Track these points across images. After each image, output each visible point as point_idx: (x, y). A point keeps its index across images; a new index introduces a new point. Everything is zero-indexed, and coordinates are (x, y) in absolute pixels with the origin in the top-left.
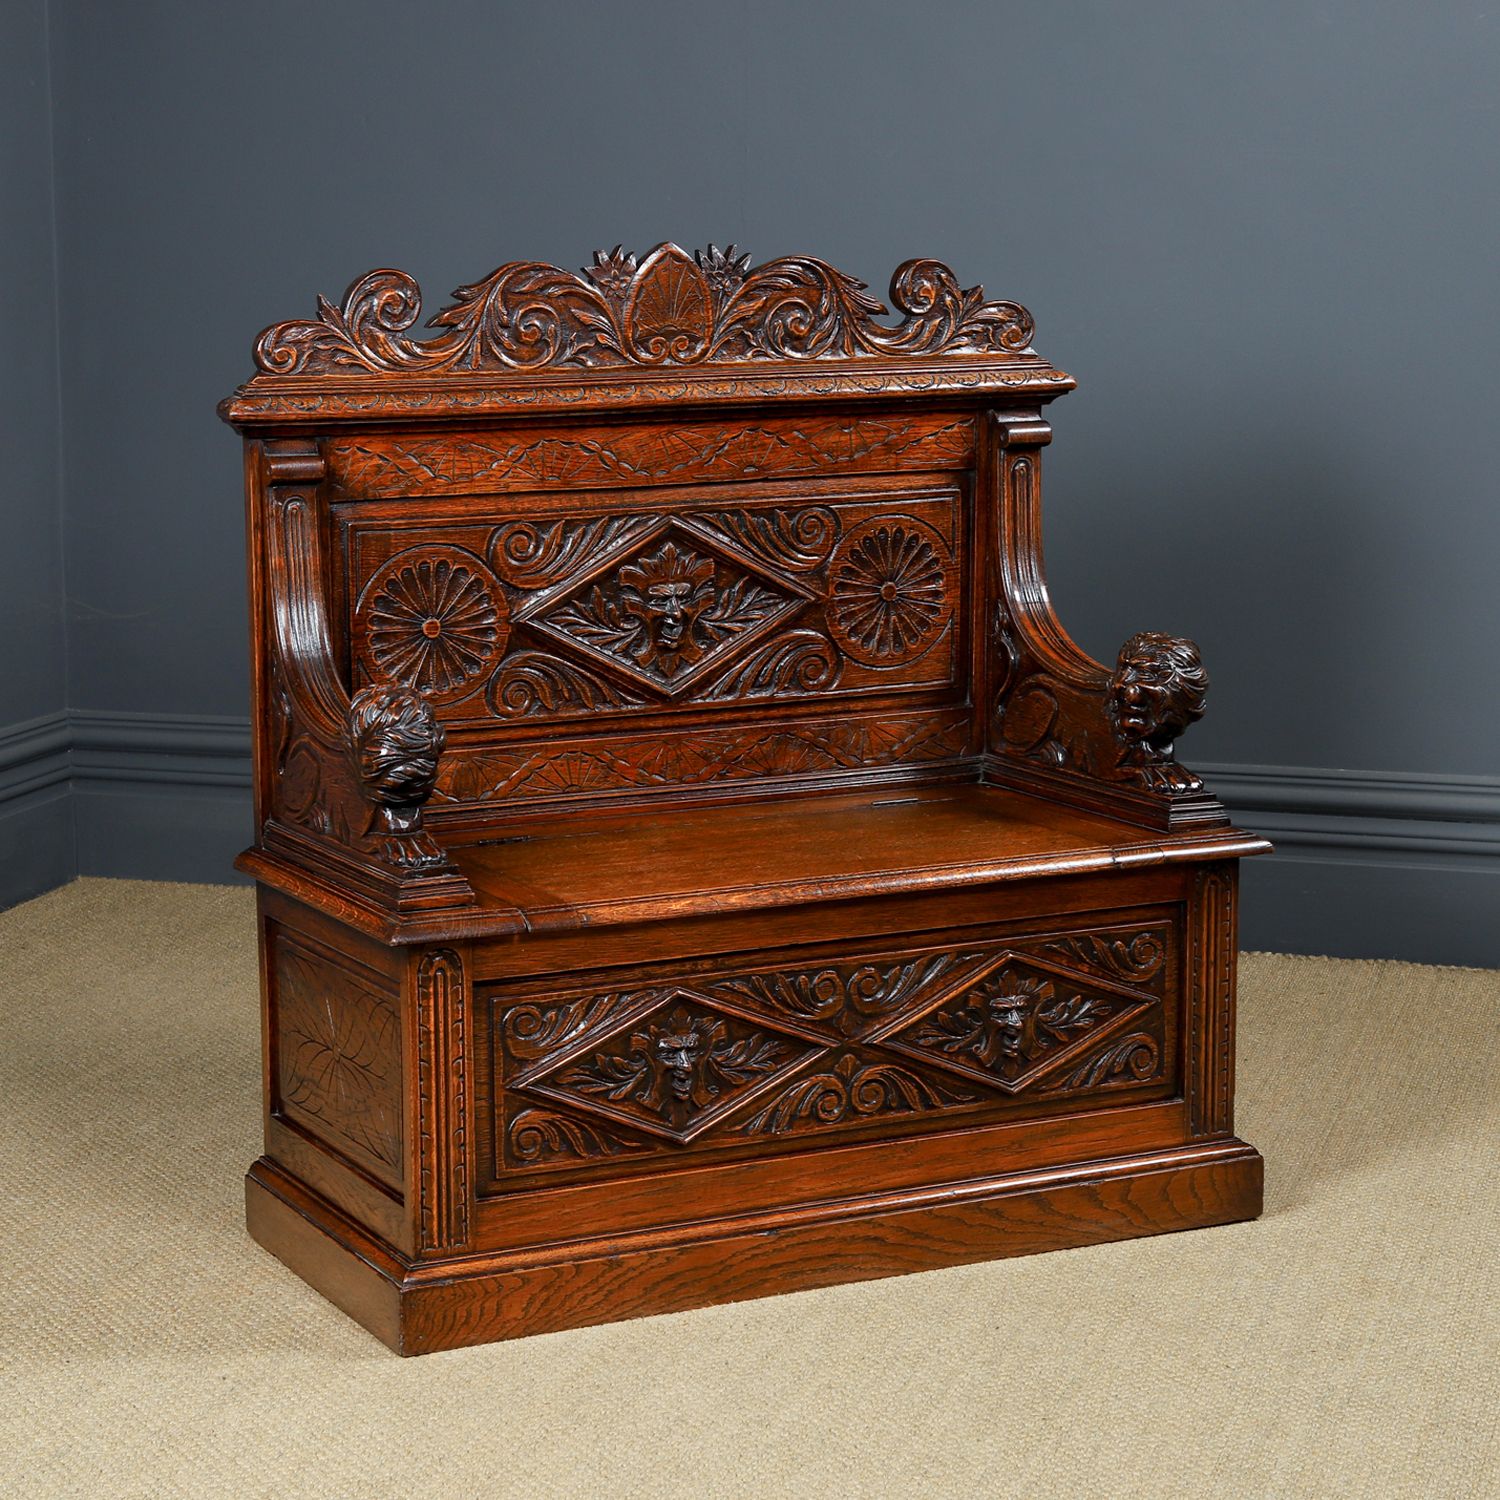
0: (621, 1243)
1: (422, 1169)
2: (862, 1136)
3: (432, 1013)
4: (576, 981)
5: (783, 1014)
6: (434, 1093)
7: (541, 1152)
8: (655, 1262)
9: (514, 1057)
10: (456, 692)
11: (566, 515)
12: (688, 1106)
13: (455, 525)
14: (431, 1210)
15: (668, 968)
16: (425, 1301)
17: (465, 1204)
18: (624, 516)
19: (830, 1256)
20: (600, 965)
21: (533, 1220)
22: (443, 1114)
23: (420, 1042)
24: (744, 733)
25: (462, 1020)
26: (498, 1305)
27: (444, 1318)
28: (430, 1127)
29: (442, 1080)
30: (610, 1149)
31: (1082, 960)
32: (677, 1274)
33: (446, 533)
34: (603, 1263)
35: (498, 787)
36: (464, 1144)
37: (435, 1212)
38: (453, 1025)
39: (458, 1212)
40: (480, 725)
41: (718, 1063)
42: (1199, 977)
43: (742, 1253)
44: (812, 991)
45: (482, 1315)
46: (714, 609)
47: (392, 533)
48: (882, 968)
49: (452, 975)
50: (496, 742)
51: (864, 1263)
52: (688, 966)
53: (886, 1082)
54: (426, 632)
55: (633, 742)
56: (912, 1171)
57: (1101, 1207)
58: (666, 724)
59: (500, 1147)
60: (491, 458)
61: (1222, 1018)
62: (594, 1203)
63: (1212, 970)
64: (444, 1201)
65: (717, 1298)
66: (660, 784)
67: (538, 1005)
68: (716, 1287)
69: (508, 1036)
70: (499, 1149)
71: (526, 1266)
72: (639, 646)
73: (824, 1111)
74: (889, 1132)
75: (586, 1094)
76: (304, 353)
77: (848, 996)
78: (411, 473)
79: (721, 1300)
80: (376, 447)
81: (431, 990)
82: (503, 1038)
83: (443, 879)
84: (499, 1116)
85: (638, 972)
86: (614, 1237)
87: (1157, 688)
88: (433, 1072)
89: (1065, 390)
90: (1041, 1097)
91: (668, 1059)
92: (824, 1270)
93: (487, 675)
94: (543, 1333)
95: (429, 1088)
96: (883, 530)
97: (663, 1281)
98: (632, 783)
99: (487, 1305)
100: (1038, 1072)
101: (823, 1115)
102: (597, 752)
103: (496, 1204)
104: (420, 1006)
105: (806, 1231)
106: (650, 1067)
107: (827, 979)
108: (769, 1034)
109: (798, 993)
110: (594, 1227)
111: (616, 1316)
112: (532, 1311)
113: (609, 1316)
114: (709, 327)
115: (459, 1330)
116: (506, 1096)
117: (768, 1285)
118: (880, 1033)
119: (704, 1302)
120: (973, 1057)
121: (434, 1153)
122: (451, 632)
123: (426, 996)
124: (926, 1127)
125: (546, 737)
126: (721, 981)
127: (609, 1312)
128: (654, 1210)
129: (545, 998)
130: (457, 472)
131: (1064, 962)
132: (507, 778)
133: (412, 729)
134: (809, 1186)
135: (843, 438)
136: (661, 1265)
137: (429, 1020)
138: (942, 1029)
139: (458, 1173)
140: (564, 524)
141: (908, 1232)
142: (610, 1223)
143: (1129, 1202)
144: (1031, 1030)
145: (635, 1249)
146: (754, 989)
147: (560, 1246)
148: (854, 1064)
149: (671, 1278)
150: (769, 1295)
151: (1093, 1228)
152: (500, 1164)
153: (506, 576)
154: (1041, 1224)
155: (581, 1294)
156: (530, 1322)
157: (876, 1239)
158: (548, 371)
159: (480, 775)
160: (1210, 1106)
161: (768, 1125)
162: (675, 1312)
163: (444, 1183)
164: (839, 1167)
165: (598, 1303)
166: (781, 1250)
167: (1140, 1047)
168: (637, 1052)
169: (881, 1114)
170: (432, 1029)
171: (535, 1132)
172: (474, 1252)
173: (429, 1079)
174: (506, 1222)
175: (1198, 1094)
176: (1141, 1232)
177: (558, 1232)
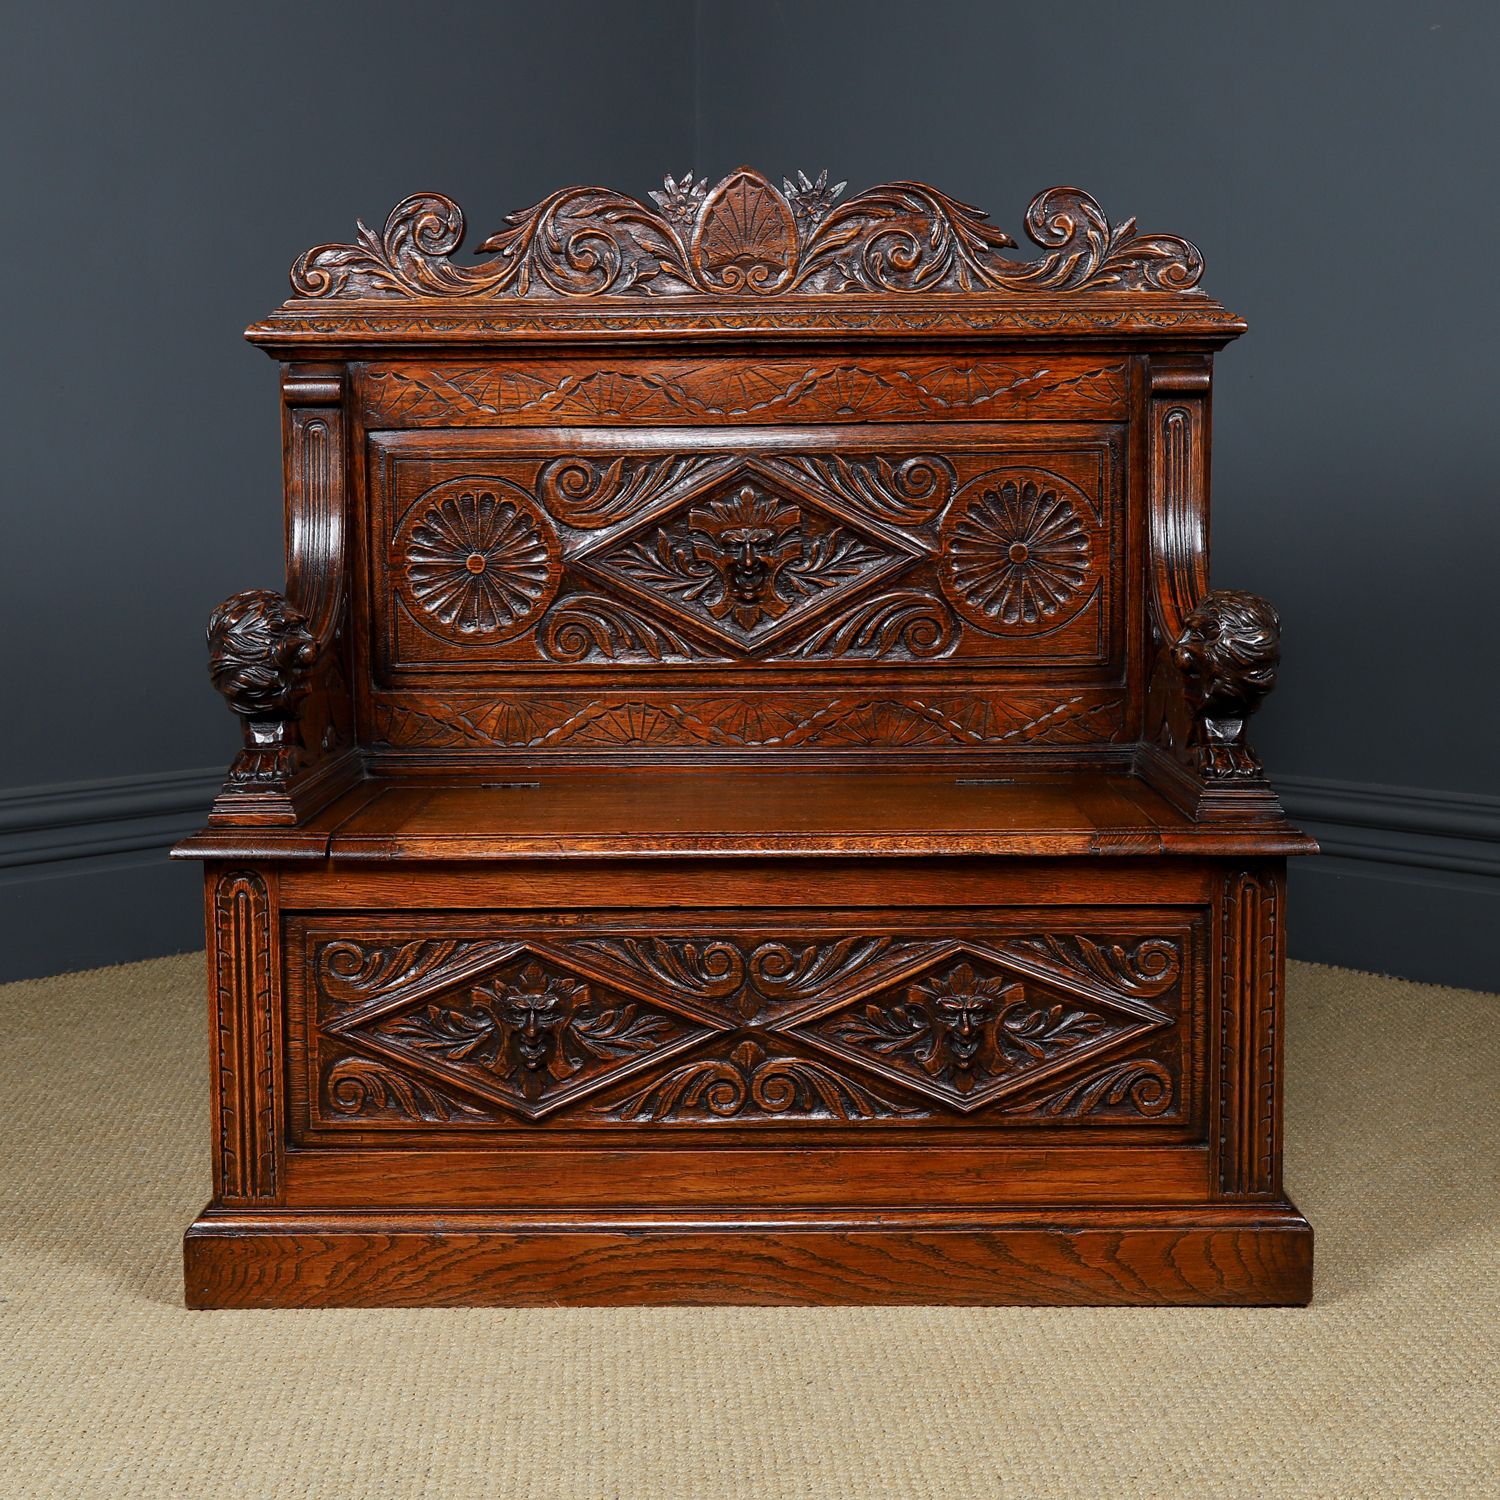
0: (450, 1221)
1: (222, 1108)
2: (767, 1138)
3: (233, 938)
4: (405, 921)
5: (663, 986)
6: (235, 1026)
7: (364, 1106)
8: (486, 1247)
9: (330, 998)
10: (503, 630)
11: (625, 452)
12: (542, 1077)
13: (500, 457)
14: (234, 1153)
15: (521, 918)
16: (211, 1251)
17: (273, 1152)
18: (692, 455)
19: (711, 1270)
20: (432, 907)
21: (352, 1181)
23: (219, 969)
24: (839, 697)
25: (269, 950)
26: (297, 1267)
27: (234, 1273)
28: (232, 1063)
29: (245, 1013)
30: (447, 1113)
31: (1065, 964)
32: (516, 1264)
33: (492, 466)
34: (423, 1239)
35: (550, 733)
36: (271, 1086)
37: (238, 1156)
38: (257, 955)
39: (265, 1160)
40: (529, 667)
41: (580, 1032)
42: (1230, 1002)
43: (598, 1251)
44: (700, 962)
45: (277, 1277)
46: (802, 562)
47: (432, 463)
48: (796, 945)
49: (256, 900)
50: (550, 687)
51: (755, 1285)
52: (545, 919)
53: (796, 1078)
54: (469, 567)
55: (706, 699)
56: (830, 1187)
57: (1078, 1262)
58: (748, 681)
59: (314, 1095)
60: (541, 389)
62: (426, 1172)
63: (1248, 994)
64: (248, 1145)
65: (566, 1299)
66: (737, 745)
67: (359, 943)
68: (565, 1287)
69: (323, 974)
70: (314, 1097)
71: (333, 1230)
72: (712, 596)
73: (716, 1103)
74: (804, 1138)
75: (417, 1048)
76: (338, 276)
77: (747, 973)
78: (452, 402)
79: (570, 1301)
80: (414, 372)
81: (232, 913)
82: (317, 976)
83: (262, 796)
84: (313, 1060)
86: (445, 1213)
87: (1203, 651)
88: (235, 1004)
90: (1003, 1121)
91: (516, 1020)
92: (702, 1286)
93: (537, 615)
94: (349, 1307)
95: (231, 1020)
96: (1009, 485)
97: (499, 1269)
98: (704, 742)
99: (283, 1266)
100: (1000, 1090)
101: (715, 1108)
102: (663, 706)
103: (308, 1157)
104: (218, 929)
106: (496, 1026)
107: (721, 951)
108: (644, 1007)
109: (683, 963)
110: (426, 1198)
111: (440, 1301)
112: (338, 1280)
114: (791, 255)
115: (251, 1288)
116: (321, 1040)
117: (630, 1293)
118: (786, 1022)
119: (549, 1301)
120: (913, 1064)
121: (237, 1093)
122: (498, 569)
123: (226, 919)
124: (853, 1137)
125: (609, 686)
126: (584, 939)
127: (430, 1295)
128: (501, 1189)
129: (367, 936)
130: (503, 402)
131: (1039, 963)
132: (560, 726)
134: (695, 1187)
135: (959, 381)
136: (495, 1251)
137: (230, 946)
138: (871, 1023)
139: (263, 1117)
140: (624, 461)
141: (814, 1257)
142: (447, 1196)
143: (1118, 1261)
144: (993, 1040)
145: (468, 1230)
146: (626, 953)
147: (380, 1214)
148: (756, 1053)
149: (508, 1267)
150: (631, 1305)
151: (1066, 1285)
152: (315, 1114)
153: (557, 512)
154: (994, 1271)
155: (397, 1270)
156: (336, 1292)
157: (770, 1259)
159: (529, 719)
160: (1246, 1159)
161: (645, 1110)
162: (512, 1306)
163: (248, 1126)
164: (735, 1171)
165: (418, 1283)
166: (647, 1255)
167: (1146, 1076)
168: (478, 1008)
169: (790, 1115)
170: (233, 956)
171: (354, 1083)
172: (283, 1206)
173: (230, 1010)
174: (322, 1179)
175: (1229, 1143)
176: (1135, 1300)
177: (382, 1197)
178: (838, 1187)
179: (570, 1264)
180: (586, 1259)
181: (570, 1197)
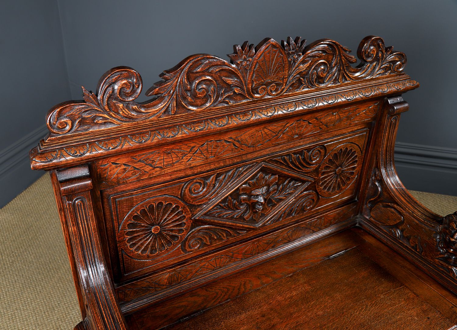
10: (168, 250)
11: (217, 171)
13: (165, 186)
18: (243, 166)
33: (162, 191)
40: (179, 258)
46: (276, 193)
47: (134, 196)
50: (186, 261)
54: (153, 232)
60: (182, 154)
66: (250, 257)
72: (246, 213)
78: (142, 169)
80: (122, 160)
93: (182, 240)
96: (341, 149)
102: (227, 253)
114: (286, 78)
122: (165, 228)
125: (206, 253)
130: (165, 163)
135: (333, 117)
140: (216, 175)
153: (190, 201)
158: (210, 110)
159: (179, 275)
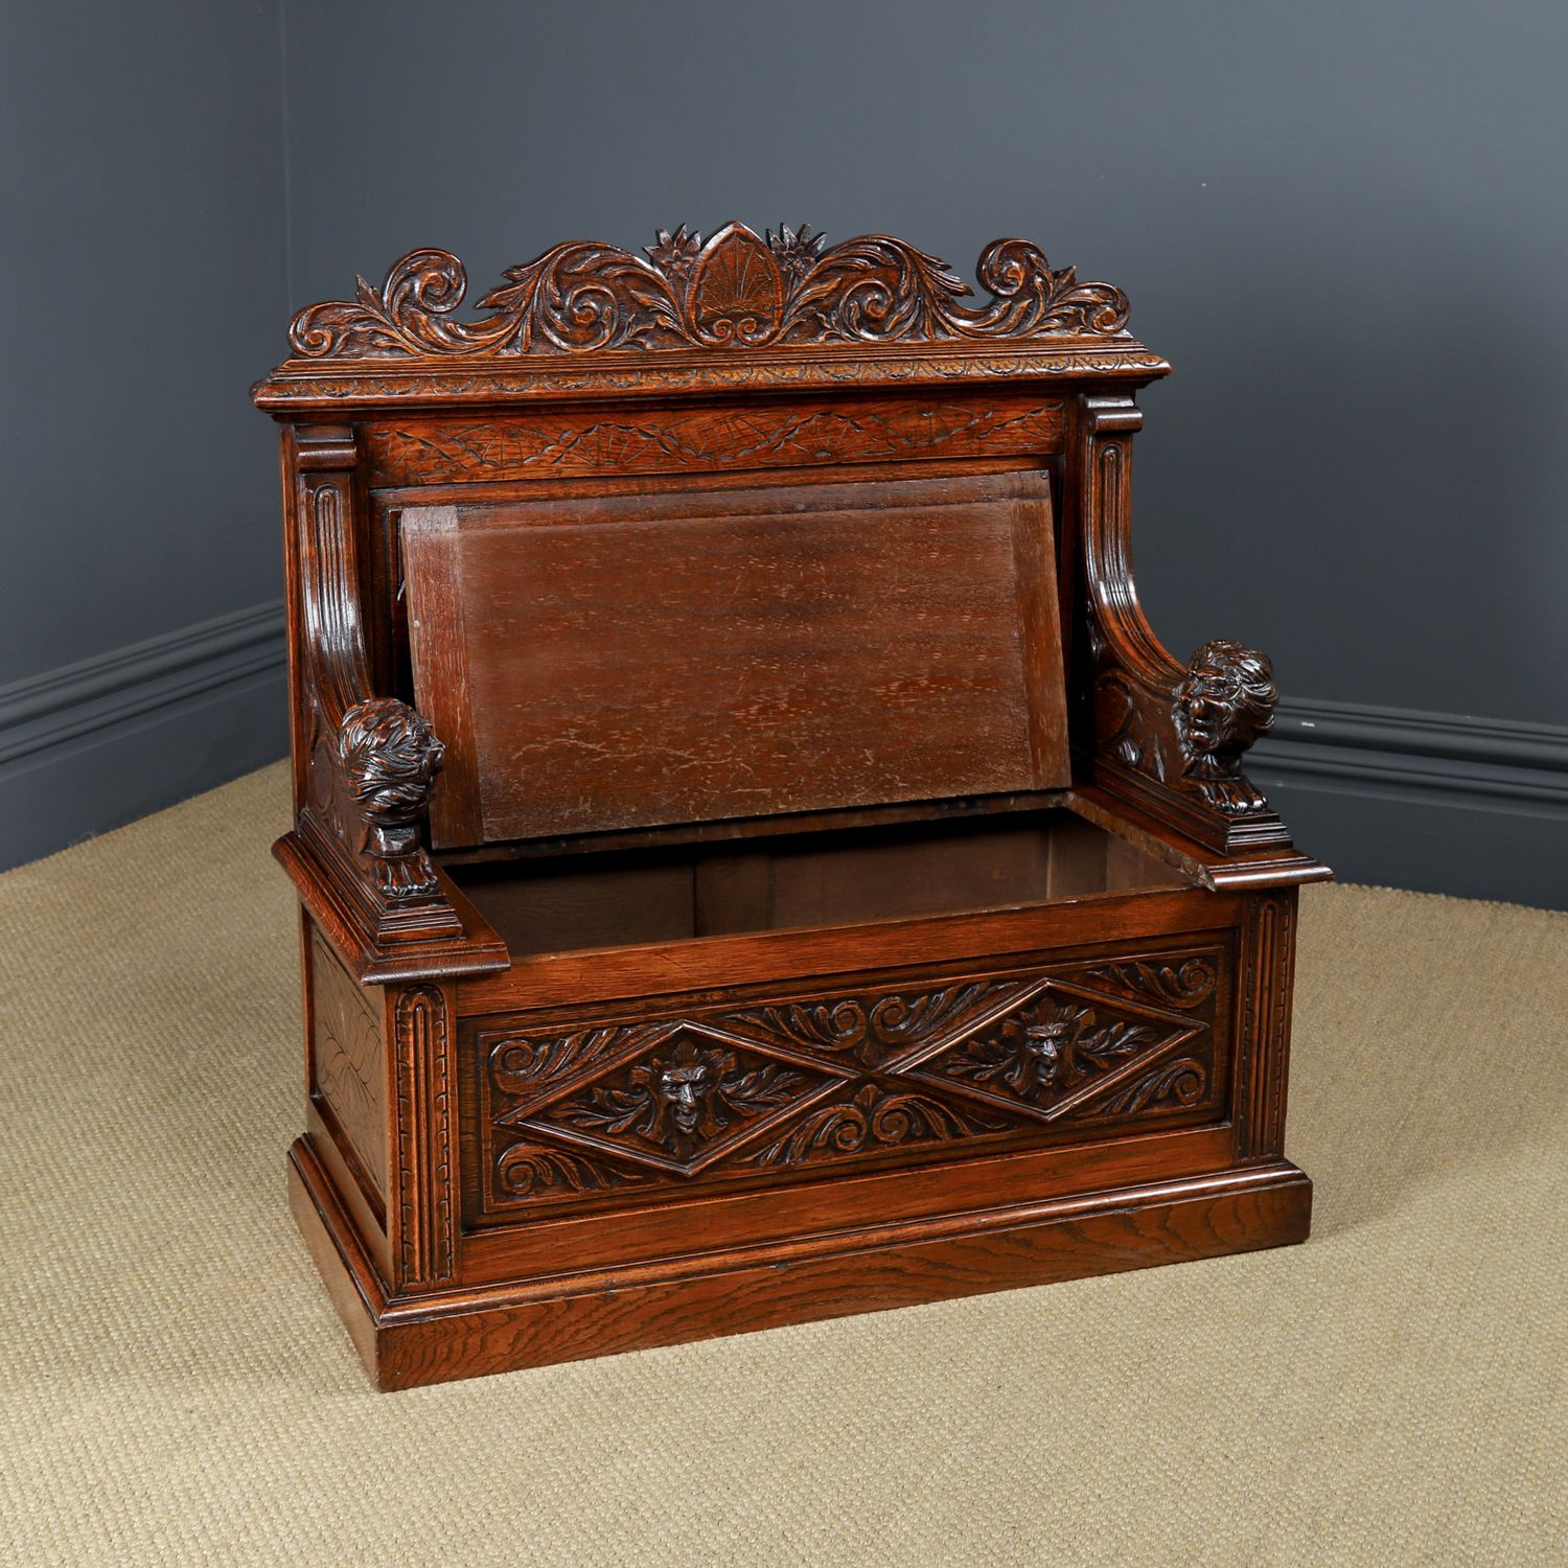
0: (617, 1277)
1: (402, 1205)
2: (884, 1164)
3: (412, 1049)
4: (572, 1014)
5: (798, 1045)
6: (414, 1129)
7: (533, 1185)
8: (653, 1296)
9: (503, 1092)
12: (694, 1139)
14: (413, 1245)
15: (673, 1000)
16: (402, 1338)
17: (449, 1239)
19: (844, 1287)
20: (597, 999)
21: (523, 1254)
22: (424, 1150)
23: (399, 1079)
25: (445, 1055)
26: (482, 1340)
27: (424, 1354)
28: (409, 1162)
29: (423, 1116)
30: (609, 1182)
31: (1126, 987)
32: (678, 1307)
34: (596, 1298)
36: (448, 1179)
37: (417, 1247)
38: (434, 1061)
39: (442, 1247)
41: (727, 1095)
42: (1253, 1004)
43: (750, 1285)
44: (831, 1022)
45: (464, 1351)
48: (909, 997)
49: (433, 1011)
51: (880, 1293)
52: (696, 998)
53: (910, 1112)
56: (938, 1199)
57: (1137, 1234)
59: (487, 1182)
60: (542, 443)
61: (1275, 1042)
62: (591, 1236)
63: (1266, 996)
64: (426, 1236)
65: (721, 1330)
67: (529, 1039)
68: (720, 1320)
69: (496, 1072)
70: (487, 1184)
71: (513, 1302)
73: (842, 1141)
74: (914, 1160)
75: (584, 1128)
76: (340, 335)
77: (870, 1026)
78: (457, 459)
79: (724, 1332)
80: (418, 431)
81: (411, 1026)
82: (490, 1074)
83: (427, 910)
84: (486, 1150)
85: (640, 1005)
86: (610, 1271)
87: (1222, 704)
88: (414, 1109)
89: (1160, 374)
90: (1077, 1124)
91: (672, 1093)
92: (837, 1301)
94: (532, 1367)
95: (409, 1124)
97: (663, 1314)
99: (470, 1341)
100: (1077, 1099)
101: (841, 1146)
103: (482, 1238)
104: (398, 1042)
105: (818, 1263)
106: (652, 1100)
107: (848, 1010)
108: (783, 1066)
109: (816, 1023)
110: (590, 1259)
111: (611, 1349)
112: (520, 1346)
113: (603, 1350)
114: (778, 309)
115: (440, 1366)
116: (493, 1131)
117: (775, 1317)
118: (902, 1064)
119: (707, 1334)
120: (1005, 1086)
121: (416, 1189)
123: (404, 1032)
124: (953, 1154)
126: (730, 1013)
127: (603, 1346)
128: (656, 1242)
129: (537, 1032)
130: (505, 457)
131: (1106, 989)
133: (398, 752)
134: (824, 1216)
135: (922, 423)
136: (659, 1299)
137: (408, 1056)
138: (973, 1057)
139: (440, 1208)
141: (929, 1262)
142: (609, 1255)
143: (1167, 1229)
144: (1069, 1058)
145: (634, 1283)
146: (767, 1021)
147: (552, 1280)
148: (876, 1094)
149: (671, 1311)
150: (777, 1326)
151: (1129, 1255)
152: (488, 1199)
154: (1072, 1252)
155: (573, 1329)
156: (518, 1357)
157: (894, 1270)
158: (604, 354)
160: (1259, 1130)
161: (782, 1155)
162: (675, 1344)
163: (426, 1218)
164: (859, 1197)
165: (591, 1338)
166: (791, 1282)
167: (1186, 1072)
168: (637, 1085)
169: (904, 1144)
170: (412, 1065)
171: (526, 1166)
172: (460, 1286)
173: (408, 1115)
174: (496, 1256)
175: (1247, 1117)
176: (1179, 1258)
177: (551, 1265)
178: (941, 1199)
179: (725, 1300)
180: (739, 1294)
181: (717, 1240)
